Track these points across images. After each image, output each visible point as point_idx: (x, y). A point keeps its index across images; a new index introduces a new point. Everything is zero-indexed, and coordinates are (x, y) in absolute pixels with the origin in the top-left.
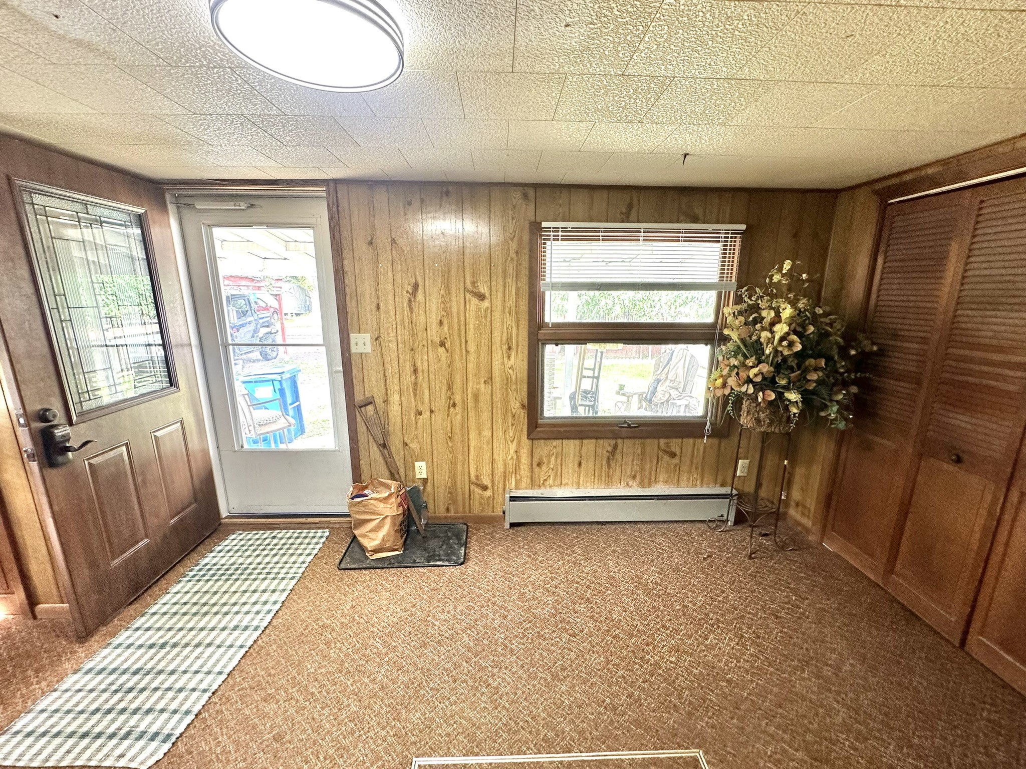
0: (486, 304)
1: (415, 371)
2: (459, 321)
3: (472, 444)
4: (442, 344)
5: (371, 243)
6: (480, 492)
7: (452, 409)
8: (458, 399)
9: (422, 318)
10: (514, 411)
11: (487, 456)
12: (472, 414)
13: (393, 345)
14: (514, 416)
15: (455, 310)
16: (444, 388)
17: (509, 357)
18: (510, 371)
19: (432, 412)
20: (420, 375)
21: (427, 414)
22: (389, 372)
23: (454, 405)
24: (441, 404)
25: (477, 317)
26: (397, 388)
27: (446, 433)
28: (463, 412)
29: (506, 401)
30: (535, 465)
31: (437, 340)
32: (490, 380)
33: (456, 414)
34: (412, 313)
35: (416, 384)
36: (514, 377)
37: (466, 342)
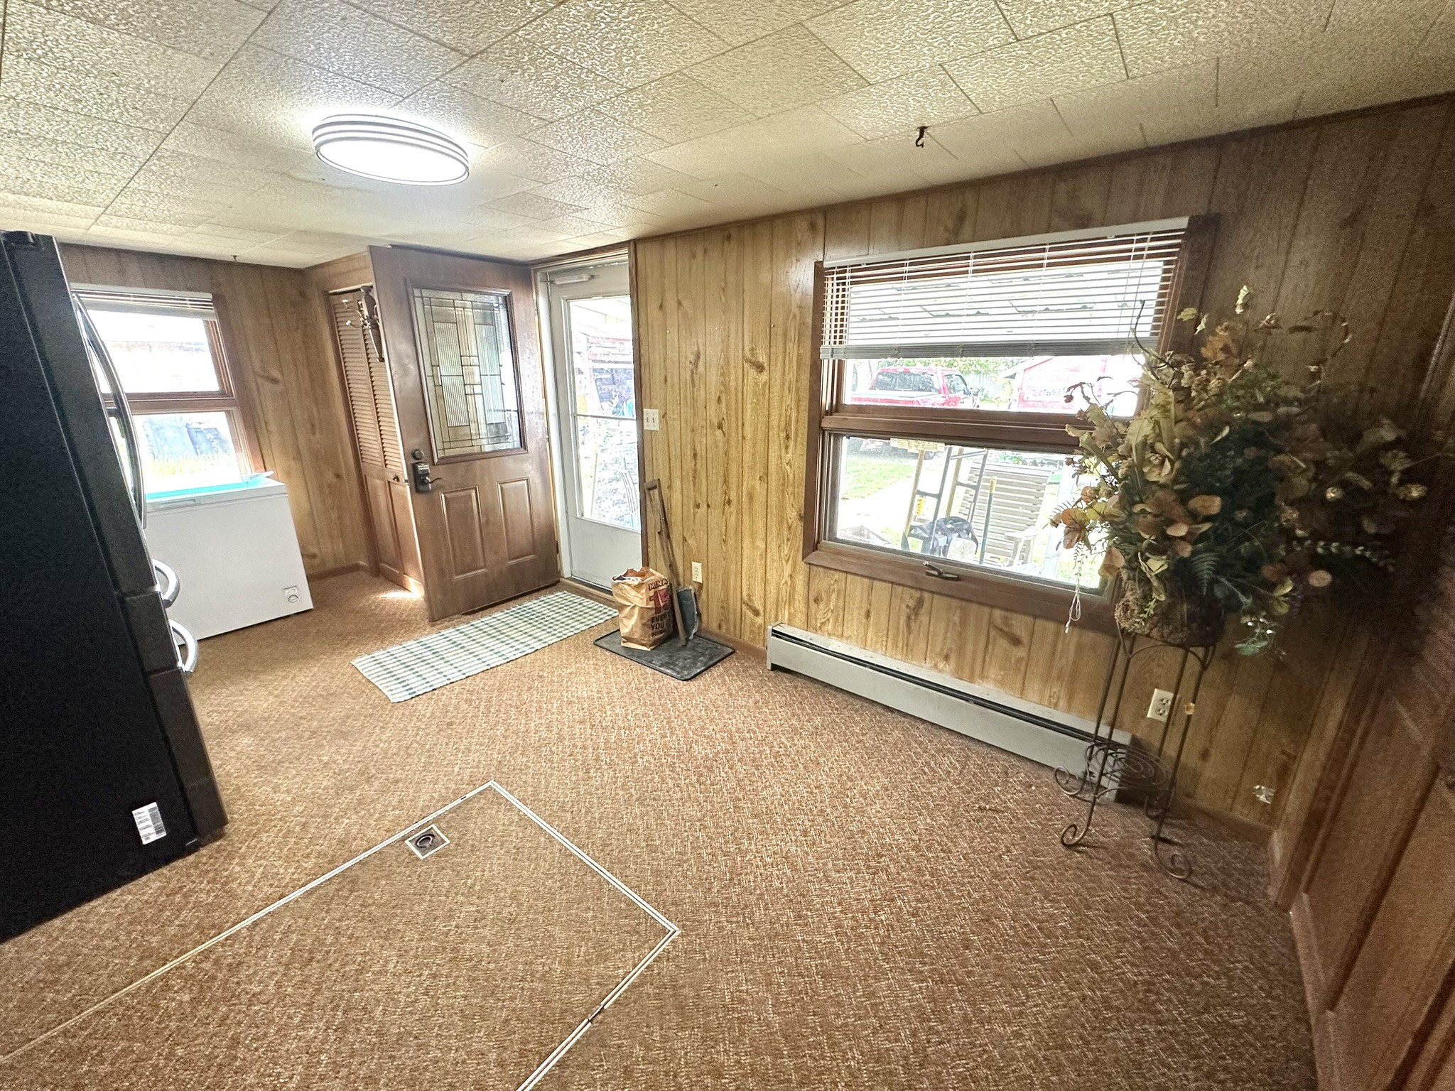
0: (764, 377)
1: (695, 455)
2: (736, 400)
3: (746, 553)
4: (720, 427)
5: (661, 307)
6: (752, 616)
7: (727, 507)
8: (733, 496)
9: (702, 393)
10: (790, 521)
11: (760, 573)
12: (746, 518)
13: (677, 423)
14: (789, 528)
15: (733, 384)
16: (721, 480)
17: (787, 448)
18: (788, 467)
19: (708, 506)
20: (699, 460)
21: (703, 508)
22: (673, 453)
23: (729, 502)
24: (717, 498)
25: (755, 393)
26: (679, 473)
27: (721, 535)
28: (737, 514)
29: (782, 508)
30: (811, 598)
31: (715, 421)
32: (765, 477)
33: (731, 513)
34: (693, 387)
35: (695, 471)
36: (791, 476)
37: (743, 425)
